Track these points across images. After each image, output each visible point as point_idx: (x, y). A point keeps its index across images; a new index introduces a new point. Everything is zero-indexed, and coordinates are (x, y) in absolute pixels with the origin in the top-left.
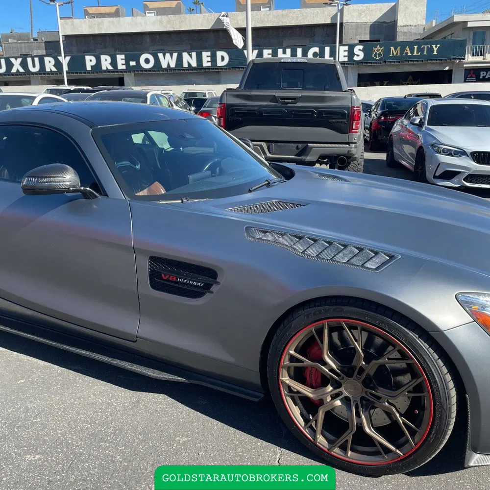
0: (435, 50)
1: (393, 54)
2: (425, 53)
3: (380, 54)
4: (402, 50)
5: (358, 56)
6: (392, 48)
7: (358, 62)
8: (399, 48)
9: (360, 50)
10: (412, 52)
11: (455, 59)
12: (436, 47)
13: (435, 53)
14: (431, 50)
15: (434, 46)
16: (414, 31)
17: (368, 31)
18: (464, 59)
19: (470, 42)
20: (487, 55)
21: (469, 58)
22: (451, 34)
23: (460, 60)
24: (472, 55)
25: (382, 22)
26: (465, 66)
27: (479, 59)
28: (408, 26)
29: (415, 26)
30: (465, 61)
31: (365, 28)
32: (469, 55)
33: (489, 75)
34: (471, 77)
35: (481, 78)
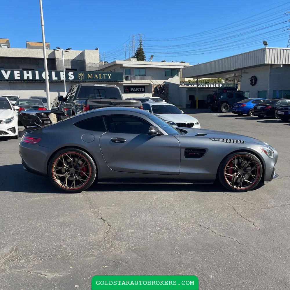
0: (109, 77)
1: (89, 77)
2: (105, 78)
3: (82, 77)
4: (94, 76)
5: (71, 77)
6: (88, 74)
7: (71, 81)
8: (92, 75)
9: (71, 74)
10: (99, 77)
11: (119, 82)
12: (110, 75)
13: (110, 78)
14: (107, 77)
16: (94, 66)
17: (70, 64)
18: (123, 82)
19: (124, 74)
20: (132, 80)
21: (125, 81)
22: (114, 69)
23: (121, 82)
24: (126, 80)
25: (77, 60)
26: (124, 85)
27: (129, 82)
28: (91, 63)
29: (95, 63)
30: (123, 83)
31: (68, 62)
32: (125, 80)
33: (134, 90)
34: (127, 90)
35: (131, 91)
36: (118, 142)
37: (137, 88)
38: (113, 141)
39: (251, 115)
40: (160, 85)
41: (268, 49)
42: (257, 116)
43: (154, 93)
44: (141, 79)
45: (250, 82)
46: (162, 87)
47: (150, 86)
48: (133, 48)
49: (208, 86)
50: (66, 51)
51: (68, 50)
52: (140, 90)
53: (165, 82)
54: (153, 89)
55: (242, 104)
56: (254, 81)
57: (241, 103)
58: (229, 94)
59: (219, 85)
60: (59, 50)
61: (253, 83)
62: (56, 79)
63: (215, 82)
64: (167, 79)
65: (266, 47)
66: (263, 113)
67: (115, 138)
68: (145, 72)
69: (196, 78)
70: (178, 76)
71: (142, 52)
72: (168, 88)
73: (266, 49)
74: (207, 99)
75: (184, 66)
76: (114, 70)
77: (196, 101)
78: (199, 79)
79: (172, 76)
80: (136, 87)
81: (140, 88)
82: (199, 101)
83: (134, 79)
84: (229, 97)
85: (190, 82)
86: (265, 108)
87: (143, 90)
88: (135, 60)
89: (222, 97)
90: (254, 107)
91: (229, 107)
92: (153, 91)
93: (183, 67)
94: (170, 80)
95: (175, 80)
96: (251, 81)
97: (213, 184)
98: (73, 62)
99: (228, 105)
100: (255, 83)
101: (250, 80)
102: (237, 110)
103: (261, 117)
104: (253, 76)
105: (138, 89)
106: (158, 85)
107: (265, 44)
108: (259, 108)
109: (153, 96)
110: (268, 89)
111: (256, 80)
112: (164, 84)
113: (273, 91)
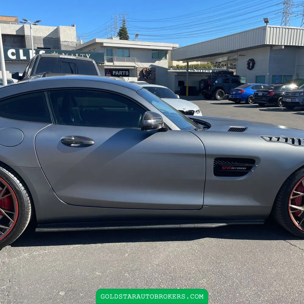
0: (88, 57)
6: (63, 54)
8: (67, 54)
9: (43, 53)
11: (99, 63)
12: (88, 55)
14: (86, 57)
15: (87, 55)
16: (70, 45)
17: (42, 42)
18: (104, 63)
19: (105, 54)
20: (115, 62)
21: (106, 63)
22: (94, 49)
23: (102, 63)
24: (108, 61)
25: (50, 38)
26: (105, 67)
27: (111, 64)
28: (67, 42)
29: (71, 42)
30: (104, 65)
31: (40, 40)
32: (106, 61)
33: (117, 73)
34: (109, 74)
35: (114, 74)
36: (76, 145)
37: (120, 72)
38: (66, 143)
39: (250, 102)
40: (146, 69)
41: (269, 27)
42: (258, 104)
43: (139, 77)
44: (125, 62)
45: (246, 65)
46: (149, 70)
47: (135, 69)
48: (116, 30)
50: (35, 25)
51: (37, 23)
52: (124, 74)
54: (138, 73)
55: (241, 90)
56: (251, 64)
57: (239, 89)
58: (224, 79)
59: (209, 71)
60: (25, 23)
61: (251, 67)
62: (25, 58)
63: (205, 68)
64: (154, 62)
65: (267, 25)
66: (264, 101)
67: (71, 137)
68: (129, 52)
69: (186, 61)
70: (166, 58)
71: (126, 32)
72: (155, 71)
73: (267, 27)
74: (200, 85)
75: (173, 48)
76: (93, 51)
77: (186, 87)
78: (189, 63)
79: (159, 58)
80: (119, 70)
81: (124, 72)
82: (189, 87)
83: (116, 61)
84: (224, 82)
85: (178, 67)
86: (268, 94)
87: (127, 73)
88: (117, 39)
89: (216, 82)
90: (255, 93)
91: (224, 94)
92: (138, 75)
93: (171, 49)
94: (157, 63)
95: (163, 63)
96: (249, 64)
97: (263, 223)
98: (47, 40)
99: (223, 91)
100: (253, 67)
101: (247, 64)
102: (235, 97)
103: (261, 105)
104: (250, 59)
105: (122, 72)
106: (144, 69)
107: (266, 22)
108: (260, 94)
109: (138, 81)
110: (267, 74)
111: (254, 64)
112: (151, 67)
113: (273, 76)
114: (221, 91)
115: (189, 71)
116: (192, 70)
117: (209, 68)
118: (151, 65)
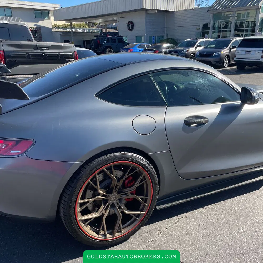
40: (31, 28)
45: (127, 27)
46: (34, 30)
49: (82, 31)
53: (35, 25)
56: (131, 26)
57: (128, 49)
61: (131, 29)
64: (38, 22)
68: (11, 12)
69: (69, 21)
70: (49, 18)
72: (41, 31)
75: (55, 8)
78: (72, 23)
79: (43, 18)
84: (112, 42)
86: (154, 52)
89: (105, 41)
93: (53, 9)
94: (41, 23)
95: (47, 23)
96: (129, 26)
99: (112, 50)
100: (132, 28)
101: (128, 25)
104: (130, 21)
106: (29, 28)
110: (145, 35)
111: (133, 25)
112: (36, 27)
113: (149, 36)
114: (110, 50)
115: (74, 30)
116: (70, 30)
117: (85, 28)
118: (35, 24)
